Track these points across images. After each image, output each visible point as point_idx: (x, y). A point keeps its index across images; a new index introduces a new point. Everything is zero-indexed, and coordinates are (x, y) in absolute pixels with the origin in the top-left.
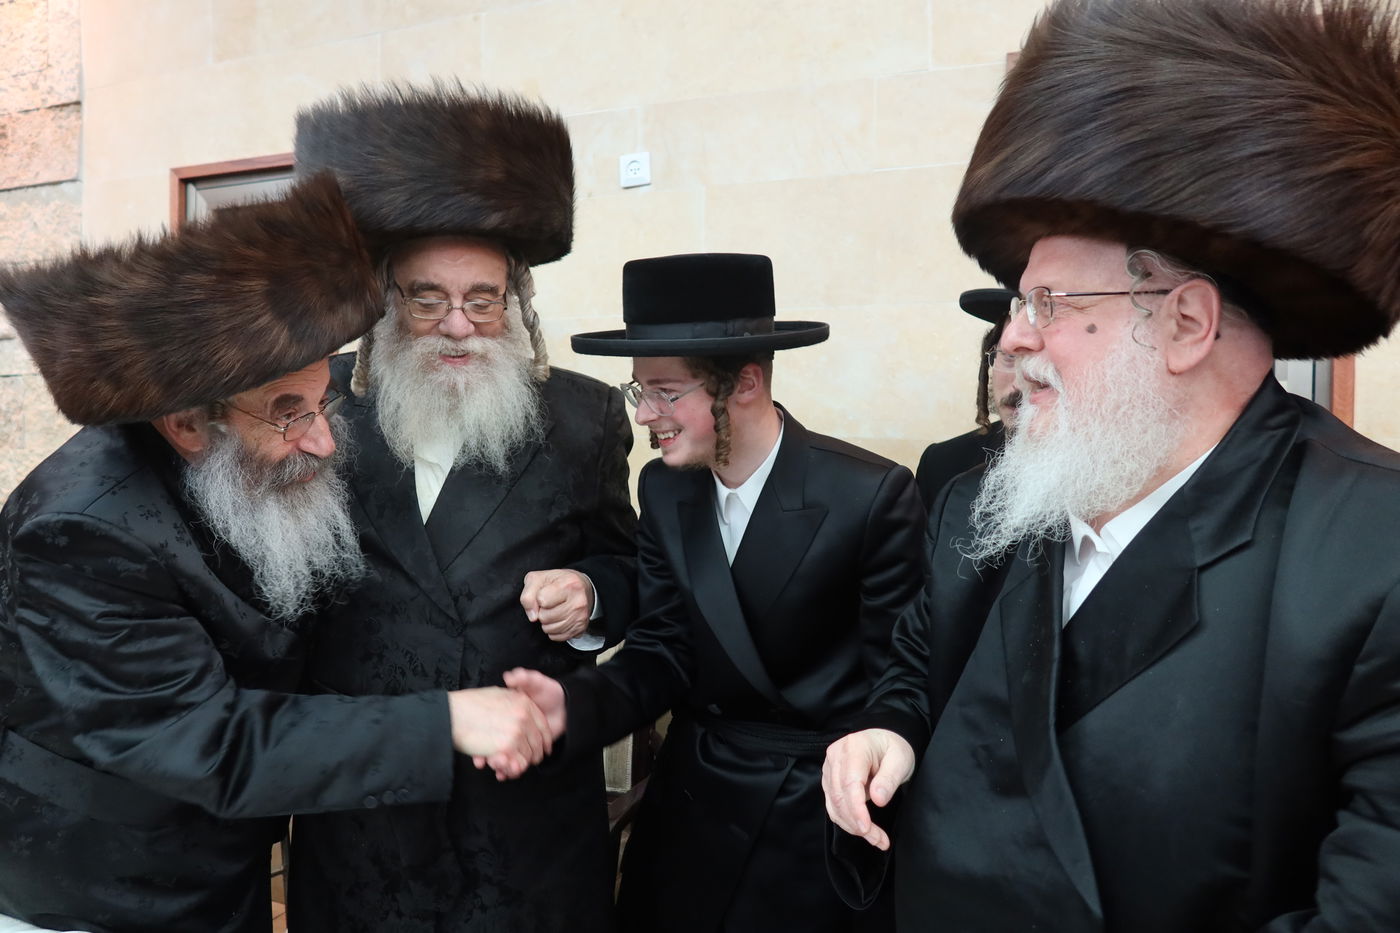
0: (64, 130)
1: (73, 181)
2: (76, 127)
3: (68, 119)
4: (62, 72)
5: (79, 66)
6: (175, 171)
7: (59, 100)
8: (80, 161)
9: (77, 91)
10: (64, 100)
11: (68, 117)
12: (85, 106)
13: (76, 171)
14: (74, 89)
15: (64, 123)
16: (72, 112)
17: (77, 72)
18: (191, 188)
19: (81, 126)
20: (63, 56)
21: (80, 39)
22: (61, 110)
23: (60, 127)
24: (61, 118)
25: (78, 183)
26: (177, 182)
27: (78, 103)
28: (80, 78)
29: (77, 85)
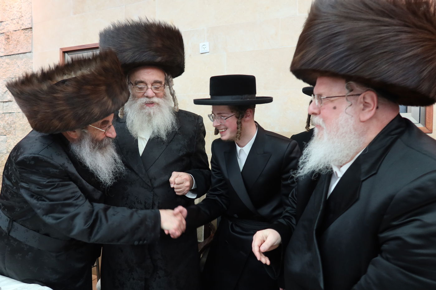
0: (27, 37)
1: (30, 52)
2: (31, 35)
3: (28, 33)
4: (26, 18)
5: (31, 16)
6: (61, 49)
7: (25, 27)
8: (32, 46)
9: (31, 24)
10: (27, 27)
11: (28, 32)
12: (33, 28)
13: (31, 49)
14: (30, 24)
15: (27, 34)
16: (30, 31)
17: (31, 18)
18: (66, 54)
19: (32, 35)
20: (26, 13)
21: (31, 8)
22: (26, 30)
23: (26, 35)
24: (26, 33)
25: (31, 53)
26: (62, 52)
27: (31, 28)
28: (32, 20)
29: (31, 23)
